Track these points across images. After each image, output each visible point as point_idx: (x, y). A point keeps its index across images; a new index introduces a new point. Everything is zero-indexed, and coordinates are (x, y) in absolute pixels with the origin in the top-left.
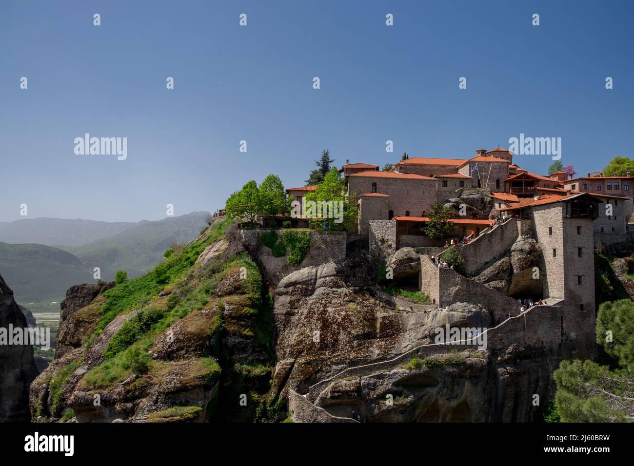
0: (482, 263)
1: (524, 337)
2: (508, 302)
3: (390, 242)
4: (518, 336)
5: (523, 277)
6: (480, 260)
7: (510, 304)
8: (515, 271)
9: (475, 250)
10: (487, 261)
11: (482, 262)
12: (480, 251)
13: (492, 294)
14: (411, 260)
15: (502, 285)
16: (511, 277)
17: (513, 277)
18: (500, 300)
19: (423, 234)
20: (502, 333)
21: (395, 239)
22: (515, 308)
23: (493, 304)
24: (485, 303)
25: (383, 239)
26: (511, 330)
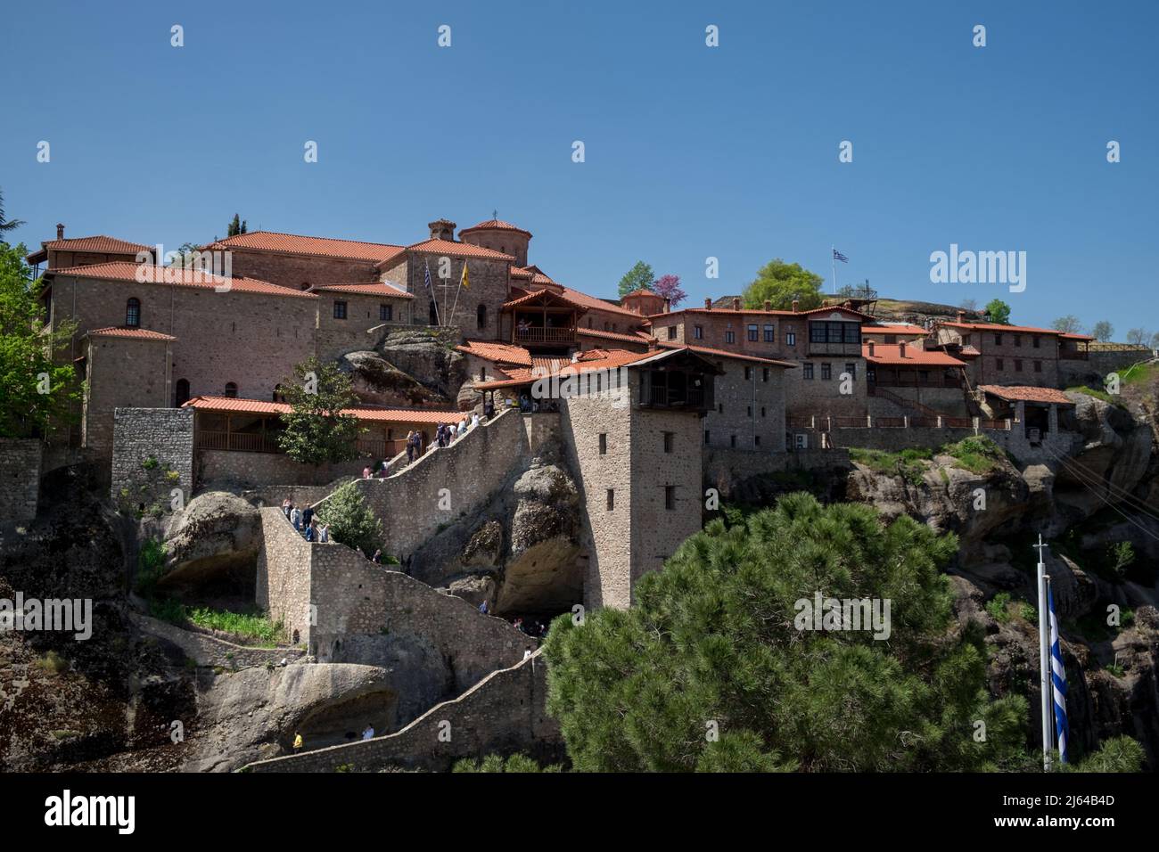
0: (429, 529)
1: (531, 721)
2: (494, 630)
3: (175, 473)
4: (514, 719)
5: (534, 564)
6: (425, 519)
7: (496, 635)
8: (514, 548)
9: (412, 494)
10: (443, 521)
11: (431, 525)
12: (425, 496)
13: (451, 610)
14: (233, 519)
15: (479, 587)
16: (505, 562)
17: (509, 564)
18: (473, 626)
19: (273, 448)
20: (474, 712)
21: (189, 462)
22: (510, 644)
23: (455, 636)
24: (433, 636)
25: (155, 464)
26: (499, 704)
